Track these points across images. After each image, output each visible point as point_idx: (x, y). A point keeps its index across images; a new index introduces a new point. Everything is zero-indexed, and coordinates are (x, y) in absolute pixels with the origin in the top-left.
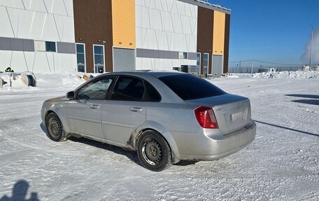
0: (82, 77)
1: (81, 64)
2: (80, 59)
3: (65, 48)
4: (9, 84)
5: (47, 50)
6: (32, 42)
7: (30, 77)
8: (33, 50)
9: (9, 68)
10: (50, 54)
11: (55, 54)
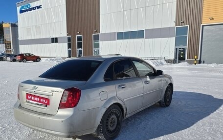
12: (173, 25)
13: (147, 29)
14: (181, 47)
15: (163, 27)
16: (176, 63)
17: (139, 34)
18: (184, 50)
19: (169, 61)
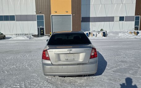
0: (133, 32)
1: (137, 26)
2: (136, 24)
3: (129, 19)
4: (95, 35)
5: (120, 20)
6: (113, 17)
7: (104, 33)
8: (113, 21)
9: (102, 29)
10: (121, 22)
11: (124, 22)
12: (35, 14)
13: (16, 14)
14: (41, 27)
15: (28, 14)
16: (39, 36)
17: (11, 18)
18: (43, 29)
19: (34, 36)
